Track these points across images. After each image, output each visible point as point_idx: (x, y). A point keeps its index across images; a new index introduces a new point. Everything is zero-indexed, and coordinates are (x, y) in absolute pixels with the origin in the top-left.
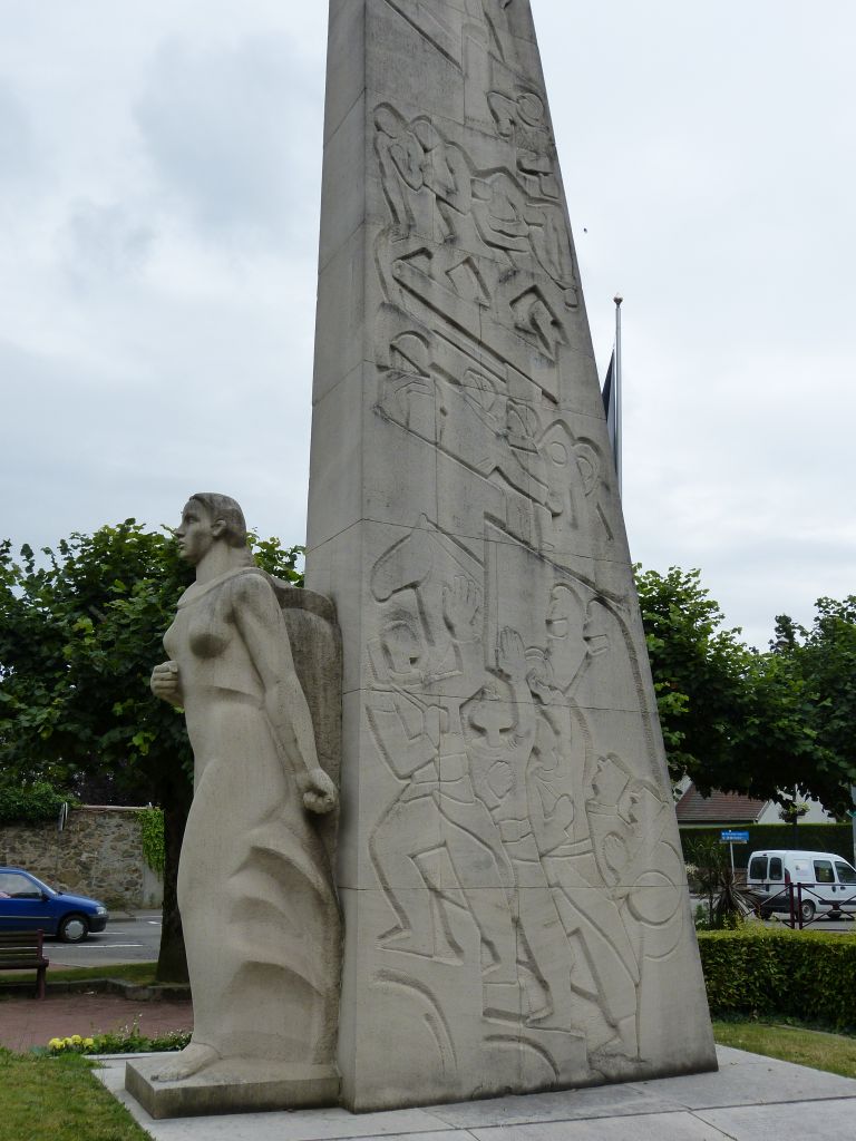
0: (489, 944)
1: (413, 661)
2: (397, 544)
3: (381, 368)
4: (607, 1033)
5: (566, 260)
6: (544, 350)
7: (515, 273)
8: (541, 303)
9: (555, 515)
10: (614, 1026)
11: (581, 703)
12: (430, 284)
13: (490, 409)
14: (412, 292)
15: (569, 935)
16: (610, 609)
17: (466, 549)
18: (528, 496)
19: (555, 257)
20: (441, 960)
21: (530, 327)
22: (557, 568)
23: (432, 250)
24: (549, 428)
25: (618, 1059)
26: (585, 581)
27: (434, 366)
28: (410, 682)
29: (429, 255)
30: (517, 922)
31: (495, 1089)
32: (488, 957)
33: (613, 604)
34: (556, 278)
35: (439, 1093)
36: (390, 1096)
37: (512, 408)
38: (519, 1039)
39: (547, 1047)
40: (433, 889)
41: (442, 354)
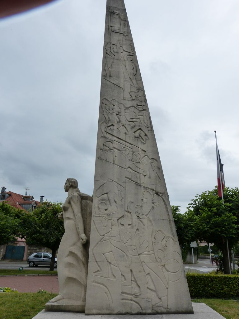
0: (123, 276)
1: (106, 210)
2: (103, 185)
3: (101, 149)
4: (158, 300)
5: (149, 122)
6: (142, 141)
7: (135, 126)
8: (142, 132)
9: (145, 176)
10: (160, 299)
11: (151, 218)
12: (113, 131)
13: (128, 155)
14: (109, 133)
15: (146, 275)
16: (160, 196)
17: (120, 185)
18: (137, 172)
19: (146, 122)
20: (110, 279)
21: (139, 136)
22: (144, 187)
23: (114, 124)
24: (144, 157)
25: (161, 308)
26: (153, 190)
27: (114, 147)
28: (105, 214)
29: (114, 126)
30: (131, 271)
31: (124, 312)
32: (123, 279)
33: (160, 195)
34: (146, 125)
35: (108, 312)
36: (94, 311)
37: (133, 154)
38: (131, 300)
39: (139, 303)
40: (108, 262)
41: (116, 145)
